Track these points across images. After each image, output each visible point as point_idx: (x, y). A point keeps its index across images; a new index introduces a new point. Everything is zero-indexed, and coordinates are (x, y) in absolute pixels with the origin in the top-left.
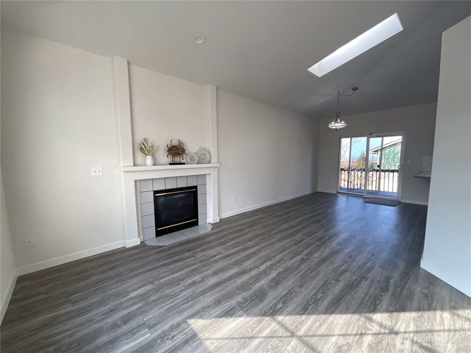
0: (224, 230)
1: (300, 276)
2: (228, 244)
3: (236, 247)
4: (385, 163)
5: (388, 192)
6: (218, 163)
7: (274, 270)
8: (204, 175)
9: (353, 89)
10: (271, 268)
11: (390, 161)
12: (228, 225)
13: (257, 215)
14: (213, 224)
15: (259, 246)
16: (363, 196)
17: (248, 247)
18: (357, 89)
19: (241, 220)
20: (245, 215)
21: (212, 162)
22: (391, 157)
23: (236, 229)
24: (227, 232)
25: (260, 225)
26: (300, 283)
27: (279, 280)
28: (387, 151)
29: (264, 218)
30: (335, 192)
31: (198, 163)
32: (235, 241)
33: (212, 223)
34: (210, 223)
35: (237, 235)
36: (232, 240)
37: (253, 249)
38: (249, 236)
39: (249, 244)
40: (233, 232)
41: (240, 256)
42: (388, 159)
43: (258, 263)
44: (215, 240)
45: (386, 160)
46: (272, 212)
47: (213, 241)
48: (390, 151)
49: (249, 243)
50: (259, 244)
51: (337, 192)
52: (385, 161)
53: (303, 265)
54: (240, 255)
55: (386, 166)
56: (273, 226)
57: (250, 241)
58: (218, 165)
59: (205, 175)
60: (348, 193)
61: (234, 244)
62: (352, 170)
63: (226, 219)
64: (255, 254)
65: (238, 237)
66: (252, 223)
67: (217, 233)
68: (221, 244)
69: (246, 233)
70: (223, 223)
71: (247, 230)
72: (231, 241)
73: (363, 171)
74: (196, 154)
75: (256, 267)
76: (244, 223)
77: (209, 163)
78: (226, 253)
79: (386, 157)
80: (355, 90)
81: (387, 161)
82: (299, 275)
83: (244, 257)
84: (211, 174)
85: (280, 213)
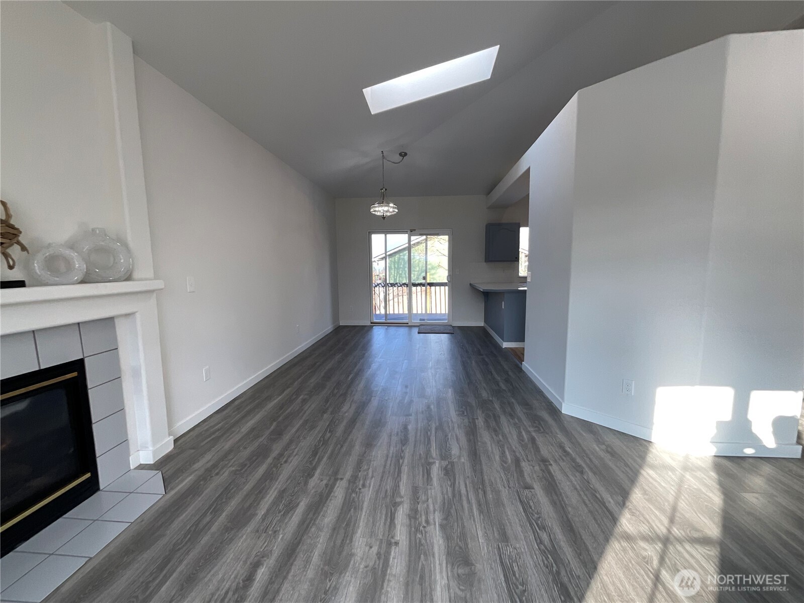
0: (209, 471)
1: (480, 516)
2: (261, 512)
3: (291, 507)
4: (396, 275)
5: (399, 314)
6: (156, 277)
7: (428, 529)
8: (108, 322)
9: (400, 154)
10: (416, 526)
11: (401, 272)
12: (209, 450)
13: (269, 398)
14: (160, 465)
15: (342, 479)
16: (408, 324)
17: (321, 495)
18: (406, 154)
19: (237, 422)
20: (238, 408)
21: (136, 275)
22: (401, 266)
23: (246, 453)
24: (226, 474)
25: (298, 424)
26: (494, 529)
27: (460, 548)
28: (396, 259)
29: (290, 401)
30: (369, 324)
31: (83, 282)
32: (271, 495)
33: (151, 461)
34: (142, 467)
35: (262, 470)
36: (260, 490)
37: (336, 493)
38: (295, 462)
39: (316, 482)
40: (243, 465)
41: (323, 534)
42: (398, 268)
43: (381, 529)
44: (208, 519)
45: (396, 270)
46: (296, 383)
47: (201, 526)
48: (400, 257)
49: (313, 482)
50: (336, 473)
51: (371, 323)
52: (396, 272)
53: (459, 483)
54: (320, 529)
55: (396, 279)
56: (325, 416)
57: (310, 475)
58: (158, 284)
59: (111, 319)
60: (386, 322)
61: (275, 503)
62: (376, 286)
63: (191, 433)
64: (350, 506)
65: (269, 477)
66: (275, 424)
67: (193, 491)
68: (239, 521)
69: (281, 455)
70: (192, 451)
71: (277, 448)
72: (263, 498)
73: (390, 286)
74: (72, 245)
75: (389, 544)
76: (253, 429)
77: (129, 278)
78: (277, 548)
79: (396, 266)
80: (403, 157)
81: (397, 272)
82: (476, 512)
83: (334, 529)
84: (138, 315)
85: (313, 381)
